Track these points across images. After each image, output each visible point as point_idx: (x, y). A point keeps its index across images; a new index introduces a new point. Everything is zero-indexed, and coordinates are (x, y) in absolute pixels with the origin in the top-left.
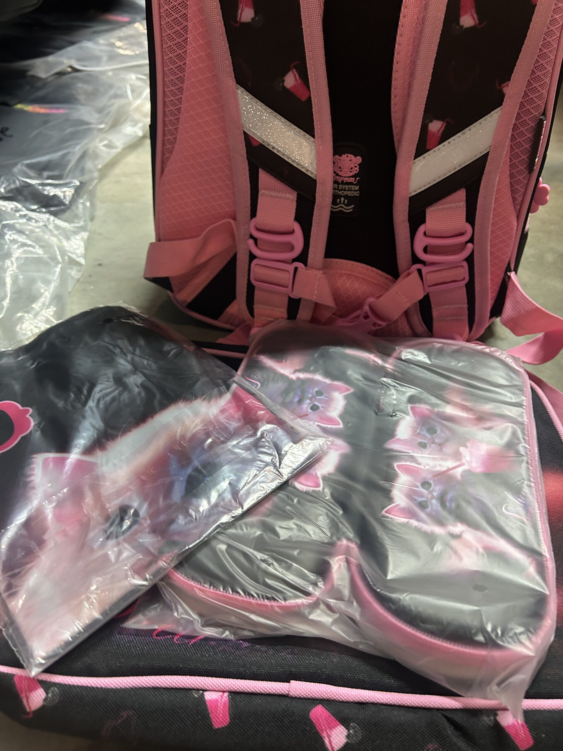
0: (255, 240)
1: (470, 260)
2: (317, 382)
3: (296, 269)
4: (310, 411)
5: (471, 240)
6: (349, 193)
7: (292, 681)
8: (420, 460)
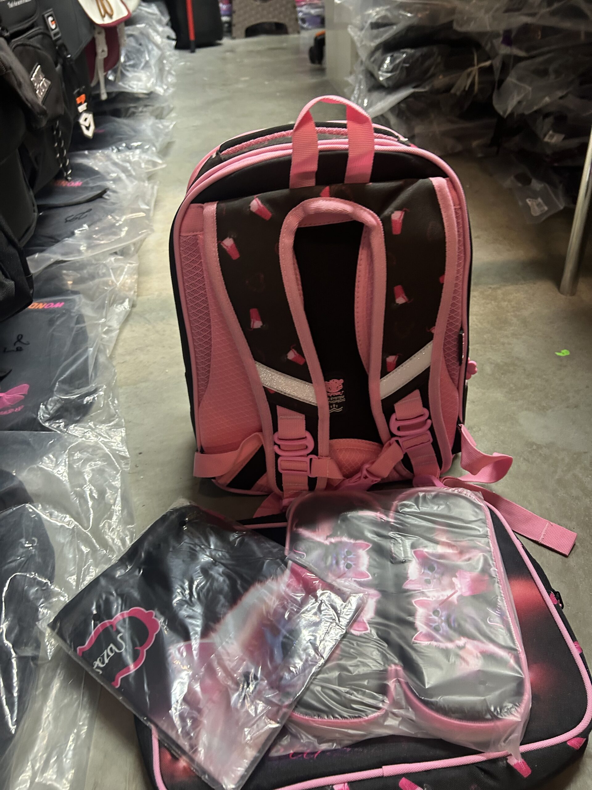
0: (279, 446)
1: (431, 429)
2: (345, 544)
3: (311, 460)
4: (346, 569)
5: (430, 418)
6: (338, 401)
7: (383, 767)
8: (429, 594)
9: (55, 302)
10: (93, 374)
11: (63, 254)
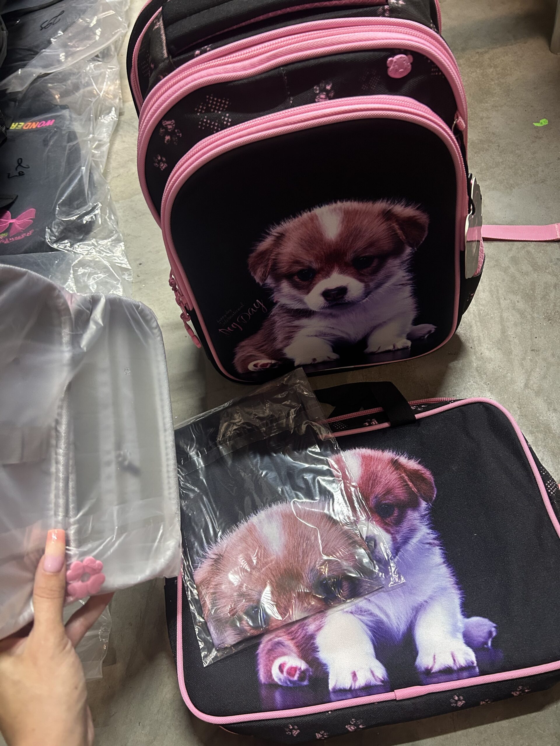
9: (46, 120)
10: (89, 193)
11: (45, 67)
